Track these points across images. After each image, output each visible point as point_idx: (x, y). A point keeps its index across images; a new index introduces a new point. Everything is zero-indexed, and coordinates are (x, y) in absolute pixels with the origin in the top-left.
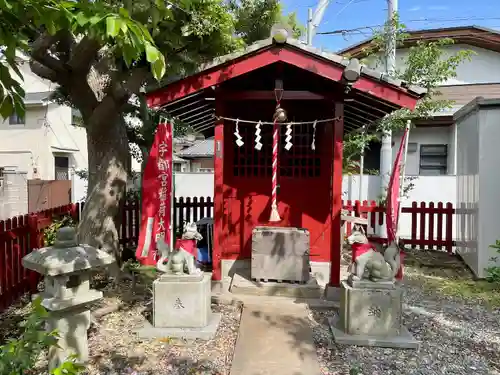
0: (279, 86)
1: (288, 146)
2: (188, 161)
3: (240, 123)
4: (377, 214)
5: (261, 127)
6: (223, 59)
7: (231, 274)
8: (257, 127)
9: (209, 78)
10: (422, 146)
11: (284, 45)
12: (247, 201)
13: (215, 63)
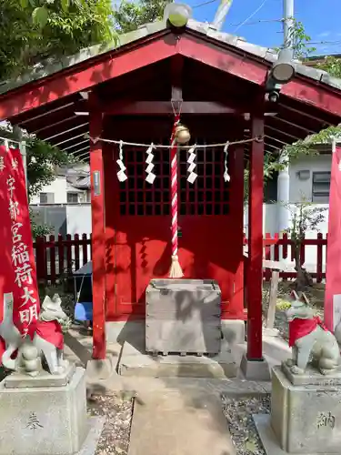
0: (177, 95)
1: (192, 178)
2: (85, 191)
3: (124, 147)
4: (281, 247)
5: (153, 151)
6: (95, 50)
7: (121, 340)
8: (149, 151)
9: (76, 80)
10: (314, 173)
11: (184, 30)
12: (139, 246)
13: (83, 56)
